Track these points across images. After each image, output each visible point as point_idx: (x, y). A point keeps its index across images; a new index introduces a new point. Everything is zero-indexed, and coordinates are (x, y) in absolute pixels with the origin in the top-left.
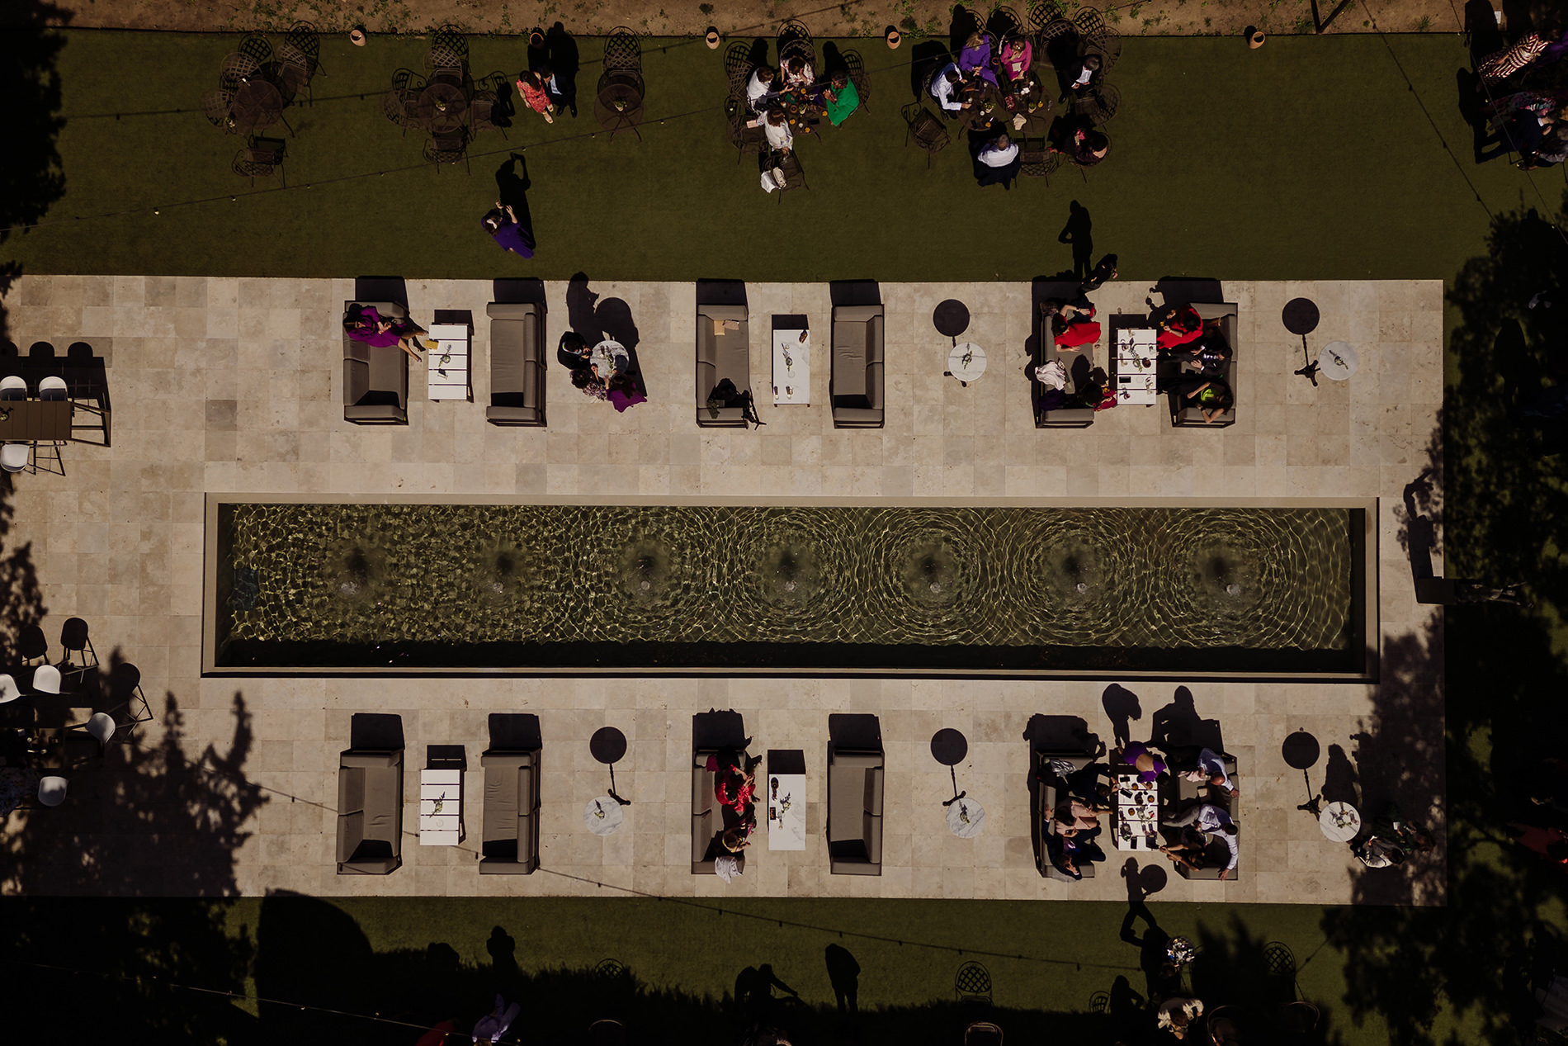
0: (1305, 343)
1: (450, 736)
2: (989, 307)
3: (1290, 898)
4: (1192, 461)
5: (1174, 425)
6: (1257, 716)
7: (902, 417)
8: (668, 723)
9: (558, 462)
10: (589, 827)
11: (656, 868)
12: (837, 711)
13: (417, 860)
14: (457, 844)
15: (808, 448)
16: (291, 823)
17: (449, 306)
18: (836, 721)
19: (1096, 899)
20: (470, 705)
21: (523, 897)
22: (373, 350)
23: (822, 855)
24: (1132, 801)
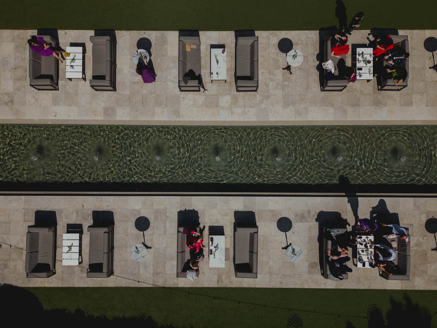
0: (433, 56)
1: (76, 220)
2: (301, 41)
3: (428, 288)
4: (386, 105)
5: (379, 90)
6: (414, 211)
7: (265, 87)
8: (167, 214)
9: (121, 106)
10: (133, 257)
11: (162, 275)
12: (238, 210)
13: (62, 271)
14: (78, 265)
15: (225, 100)
16: (9, 256)
17: (76, 41)
18: (237, 214)
19: (346, 288)
20: (84, 207)
21: (107, 287)
22: (43, 58)
23: (231, 269)
24: (363, 247)
